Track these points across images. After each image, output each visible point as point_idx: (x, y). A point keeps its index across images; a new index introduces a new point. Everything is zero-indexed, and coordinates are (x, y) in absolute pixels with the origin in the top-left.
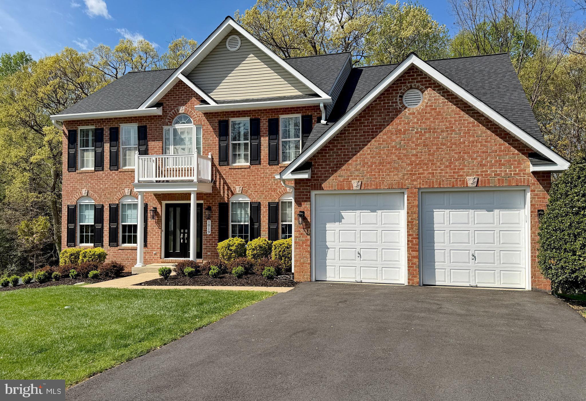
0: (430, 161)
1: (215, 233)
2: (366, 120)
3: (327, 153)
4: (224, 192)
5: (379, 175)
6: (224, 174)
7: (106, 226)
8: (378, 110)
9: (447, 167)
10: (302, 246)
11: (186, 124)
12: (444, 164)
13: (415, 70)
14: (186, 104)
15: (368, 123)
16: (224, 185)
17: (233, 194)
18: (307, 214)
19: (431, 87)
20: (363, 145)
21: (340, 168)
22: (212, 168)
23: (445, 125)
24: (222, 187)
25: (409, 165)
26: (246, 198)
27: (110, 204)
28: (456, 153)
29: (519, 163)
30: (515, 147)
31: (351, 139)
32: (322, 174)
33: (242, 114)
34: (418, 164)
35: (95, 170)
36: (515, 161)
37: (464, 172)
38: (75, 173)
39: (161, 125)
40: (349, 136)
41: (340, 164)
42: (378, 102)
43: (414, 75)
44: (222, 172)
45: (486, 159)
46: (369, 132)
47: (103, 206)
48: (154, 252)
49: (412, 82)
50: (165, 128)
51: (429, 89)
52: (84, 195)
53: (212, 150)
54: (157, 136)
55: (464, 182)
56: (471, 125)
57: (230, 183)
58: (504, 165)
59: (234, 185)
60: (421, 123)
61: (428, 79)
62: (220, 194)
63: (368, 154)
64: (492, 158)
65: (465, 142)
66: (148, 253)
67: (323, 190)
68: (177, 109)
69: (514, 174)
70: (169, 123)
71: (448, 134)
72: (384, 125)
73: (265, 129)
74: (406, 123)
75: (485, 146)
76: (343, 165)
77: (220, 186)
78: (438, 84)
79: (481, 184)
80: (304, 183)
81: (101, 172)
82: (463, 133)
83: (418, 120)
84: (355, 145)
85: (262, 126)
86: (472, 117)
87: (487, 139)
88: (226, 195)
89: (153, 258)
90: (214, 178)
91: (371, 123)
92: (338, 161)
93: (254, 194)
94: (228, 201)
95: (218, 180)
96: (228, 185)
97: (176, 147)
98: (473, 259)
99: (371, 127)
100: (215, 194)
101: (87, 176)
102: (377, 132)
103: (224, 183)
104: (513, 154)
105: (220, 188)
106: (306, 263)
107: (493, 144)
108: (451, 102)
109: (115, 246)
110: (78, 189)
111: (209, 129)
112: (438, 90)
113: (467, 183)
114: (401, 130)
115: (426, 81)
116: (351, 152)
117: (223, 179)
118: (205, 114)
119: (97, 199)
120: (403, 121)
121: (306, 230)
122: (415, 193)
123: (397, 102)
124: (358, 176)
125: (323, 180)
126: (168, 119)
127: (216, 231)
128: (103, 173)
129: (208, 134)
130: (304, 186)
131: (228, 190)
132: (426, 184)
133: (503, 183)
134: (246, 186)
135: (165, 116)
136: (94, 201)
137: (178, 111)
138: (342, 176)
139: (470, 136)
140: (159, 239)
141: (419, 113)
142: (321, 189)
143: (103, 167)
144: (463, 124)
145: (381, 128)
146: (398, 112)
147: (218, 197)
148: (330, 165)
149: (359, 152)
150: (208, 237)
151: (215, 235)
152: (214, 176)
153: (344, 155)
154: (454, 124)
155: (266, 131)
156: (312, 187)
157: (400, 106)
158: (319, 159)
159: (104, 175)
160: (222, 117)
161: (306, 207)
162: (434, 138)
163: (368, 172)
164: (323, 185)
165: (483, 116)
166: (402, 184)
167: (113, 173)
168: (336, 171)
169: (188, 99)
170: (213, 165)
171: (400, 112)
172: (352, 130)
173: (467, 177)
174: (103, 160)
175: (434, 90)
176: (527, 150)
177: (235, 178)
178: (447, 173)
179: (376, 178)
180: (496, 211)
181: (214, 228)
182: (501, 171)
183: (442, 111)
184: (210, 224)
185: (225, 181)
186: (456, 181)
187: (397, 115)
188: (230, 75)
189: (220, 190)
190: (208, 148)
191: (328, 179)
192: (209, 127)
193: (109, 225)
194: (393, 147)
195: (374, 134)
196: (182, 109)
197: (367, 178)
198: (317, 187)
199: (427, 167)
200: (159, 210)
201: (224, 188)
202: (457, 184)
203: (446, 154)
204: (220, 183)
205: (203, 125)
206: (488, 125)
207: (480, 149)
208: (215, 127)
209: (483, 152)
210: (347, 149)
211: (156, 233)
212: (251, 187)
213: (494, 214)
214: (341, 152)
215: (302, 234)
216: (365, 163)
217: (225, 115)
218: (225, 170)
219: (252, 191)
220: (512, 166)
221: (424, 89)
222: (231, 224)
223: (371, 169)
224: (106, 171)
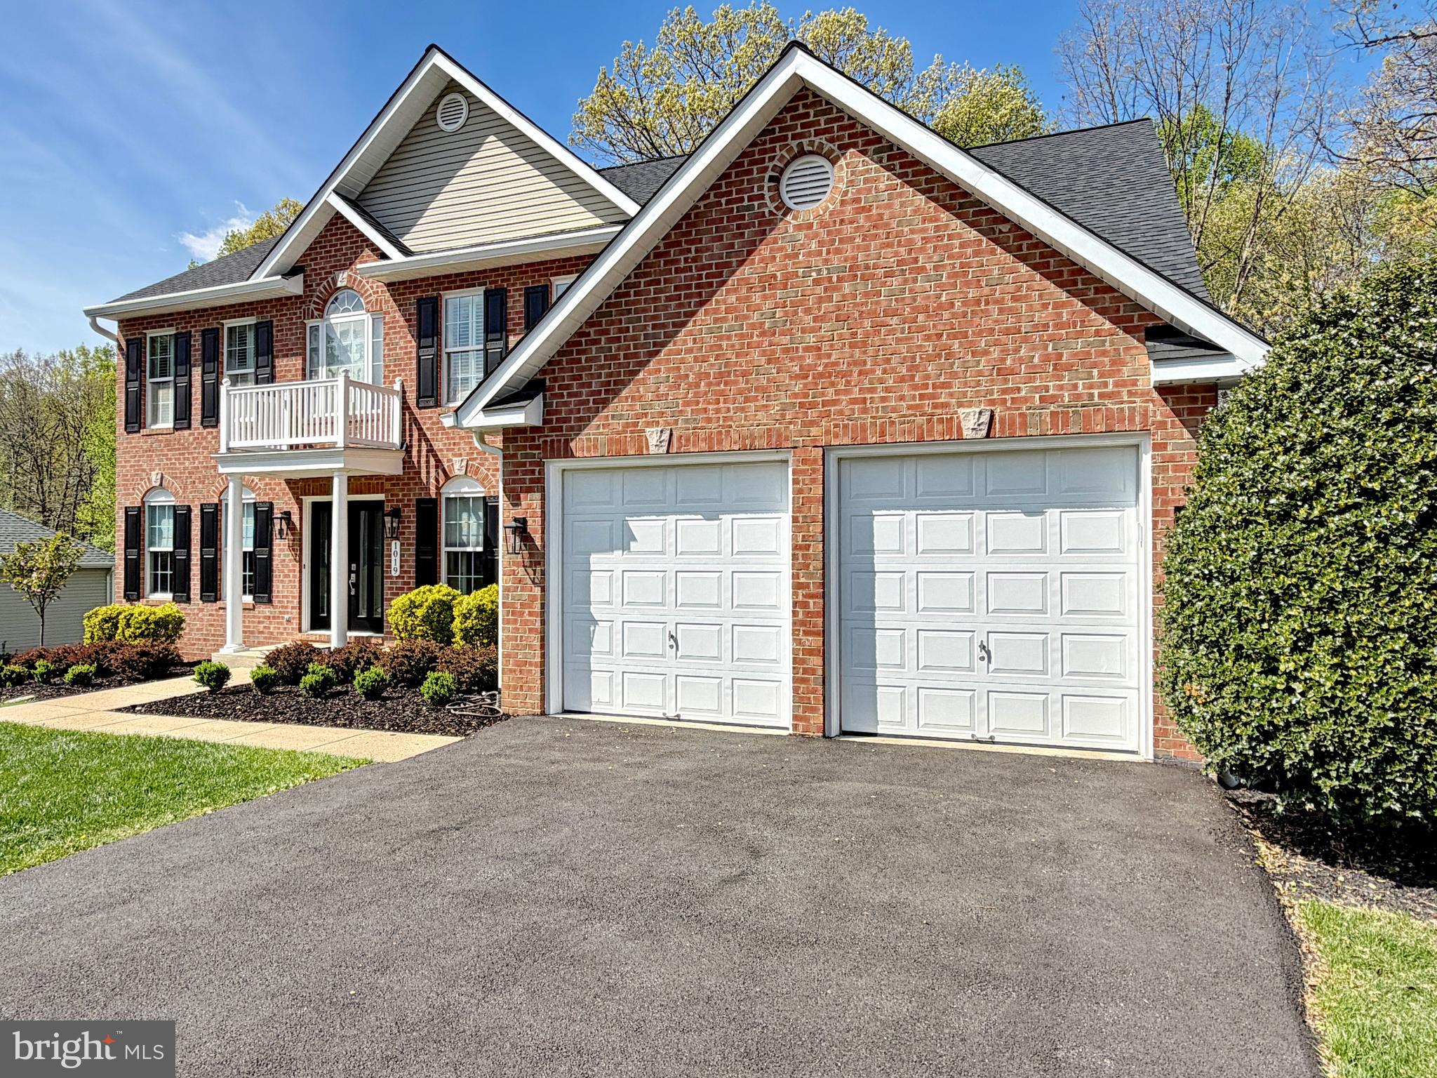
0: (855, 363)
1: (409, 572)
2: (682, 252)
3: (584, 352)
4: (428, 473)
5: (718, 411)
6: (428, 429)
7: (196, 555)
8: (713, 222)
9: (902, 379)
10: (522, 614)
11: (352, 313)
12: (894, 370)
13: (811, 99)
14: (351, 264)
15: (686, 260)
16: (427, 456)
17: (447, 477)
18: (533, 526)
19: (855, 145)
20: (674, 325)
21: (616, 393)
22: (404, 414)
23: (896, 254)
24: (423, 460)
25: (797, 377)
26: (476, 487)
27: (202, 505)
28: (928, 338)
29: (1117, 362)
30: (1101, 312)
31: (644, 310)
32: (571, 412)
33: (466, 280)
34: (821, 375)
35: (175, 429)
36: (1104, 353)
37: (951, 395)
38: (138, 435)
39: (300, 318)
40: (639, 302)
41: (616, 383)
42: (712, 199)
43: (807, 115)
44: (425, 424)
45: (1017, 351)
46: (689, 287)
47: (189, 509)
48: (286, 617)
49: (802, 136)
50: (310, 323)
51: (852, 150)
52: (154, 484)
53: (404, 370)
54: (293, 344)
55: (951, 424)
56: (969, 251)
57: (441, 450)
58: (1069, 368)
59: (450, 454)
60: (828, 252)
61: (846, 122)
62: (420, 478)
63: (690, 351)
64: (1033, 349)
65: (953, 303)
66: (274, 618)
67: (573, 456)
68: (333, 279)
69: (1101, 396)
70: (316, 313)
71: (906, 281)
72: (728, 265)
73: (517, 313)
74: (787, 256)
75: (1011, 311)
76: (624, 384)
77: (419, 457)
78: (874, 133)
79: (1002, 430)
80: (526, 440)
81: (186, 432)
82: (949, 277)
83: (821, 244)
84: (654, 327)
85: (512, 308)
86: (972, 225)
87: (1019, 289)
88: (432, 481)
89: (285, 629)
90: (408, 439)
91: (695, 260)
92: (610, 375)
93: (493, 476)
94: (439, 494)
95: (415, 443)
96: (435, 456)
97: (332, 367)
98: (982, 659)
99: (695, 273)
100: (409, 479)
101: (161, 441)
102: (711, 284)
103: (428, 451)
104: (1097, 333)
105: (419, 462)
106: (531, 664)
107: (1037, 304)
108: (909, 183)
109: (211, 601)
110: (144, 470)
111: (398, 321)
112: (876, 152)
113: (959, 429)
114: (774, 277)
115: (841, 128)
116: (643, 346)
117: (427, 440)
118: (388, 285)
119: (178, 492)
120: (781, 249)
121: (530, 570)
122: (815, 461)
123: (762, 197)
124: (662, 414)
125: (572, 429)
126: (315, 303)
127: (410, 567)
128: (190, 435)
129: (395, 333)
130: (524, 448)
131: (437, 467)
132: (845, 434)
133: (1066, 424)
134: (475, 456)
135: (308, 296)
136: (173, 499)
137: (335, 284)
138: (621, 417)
139: (967, 284)
140: (295, 587)
141: (823, 225)
142: (568, 454)
143: (190, 419)
144: (948, 248)
145: (720, 273)
146: (767, 224)
147: (416, 484)
148: (590, 385)
149: (664, 345)
150: (396, 583)
151: (410, 577)
152: (408, 433)
153: (626, 356)
154: (922, 250)
155: (519, 318)
156: (545, 451)
157: (772, 206)
158: (562, 370)
159: (191, 439)
160: (423, 291)
161: (530, 506)
162: (866, 294)
163: (687, 404)
164: (572, 445)
165: (1006, 220)
166: (779, 435)
167: (208, 433)
168: (605, 402)
169: (355, 253)
170: (405, 407)
171: (772, 223)
172: (648, 284)
173: (961, 411)
174: (190, 405)
175: (864, 153)
176: (1141, 318)
177: (453, 438)
178: (902, 398)
179: (709, 420)
180: (1053, 514)
181: (407, 561)
182: (1061, 388)
183: (887, 213)
184: (398, 550)
185: (431, 445)
186: (929, 421)
187: (764, 233)
188: (446, 189)
189: (420, 467)
190: (395, 366)
191: (586, 426)
192: (398, 314)
193: (201, 551)
194: (753, 327)
195: (702, 293)
196: (342, 279)
197: (687, 421)
198: (559, 450)
199: (848, 382)
200: (295, 518)
201: (428, 462)
202: (930, 431)
203: (898, 341)
204: (419, 451)
205: (385, 313)
206: (1020, 248)
207: (996, 321)
208: (410, 315)
209: (1007, 332)
210: (635, 338)
211: (290, 571)
212: (486, 459)
213: (1043, 523)
214: (619, 349)
215: (520, 581)
216: (680, 377)
217: (432, 285)
218: (430, 418)
219: (488, 469)
220: (1095, 372)
221: (837, 152)
222: (444, 550)
223: (696, 395)
224: (196, 429)
